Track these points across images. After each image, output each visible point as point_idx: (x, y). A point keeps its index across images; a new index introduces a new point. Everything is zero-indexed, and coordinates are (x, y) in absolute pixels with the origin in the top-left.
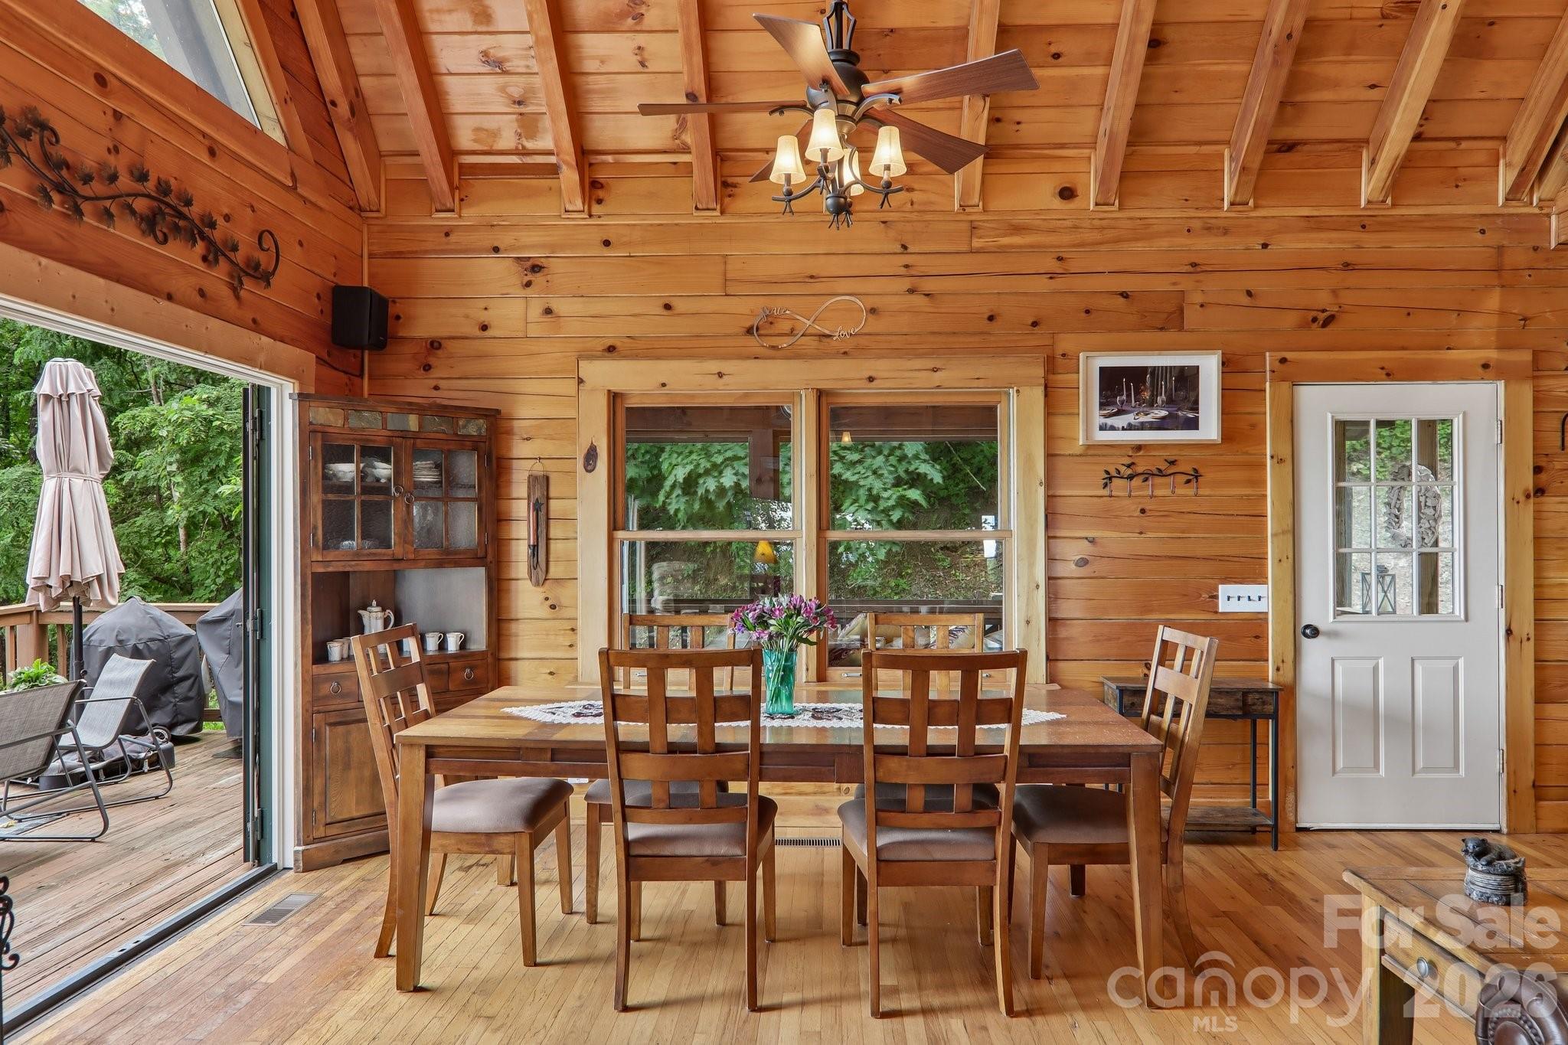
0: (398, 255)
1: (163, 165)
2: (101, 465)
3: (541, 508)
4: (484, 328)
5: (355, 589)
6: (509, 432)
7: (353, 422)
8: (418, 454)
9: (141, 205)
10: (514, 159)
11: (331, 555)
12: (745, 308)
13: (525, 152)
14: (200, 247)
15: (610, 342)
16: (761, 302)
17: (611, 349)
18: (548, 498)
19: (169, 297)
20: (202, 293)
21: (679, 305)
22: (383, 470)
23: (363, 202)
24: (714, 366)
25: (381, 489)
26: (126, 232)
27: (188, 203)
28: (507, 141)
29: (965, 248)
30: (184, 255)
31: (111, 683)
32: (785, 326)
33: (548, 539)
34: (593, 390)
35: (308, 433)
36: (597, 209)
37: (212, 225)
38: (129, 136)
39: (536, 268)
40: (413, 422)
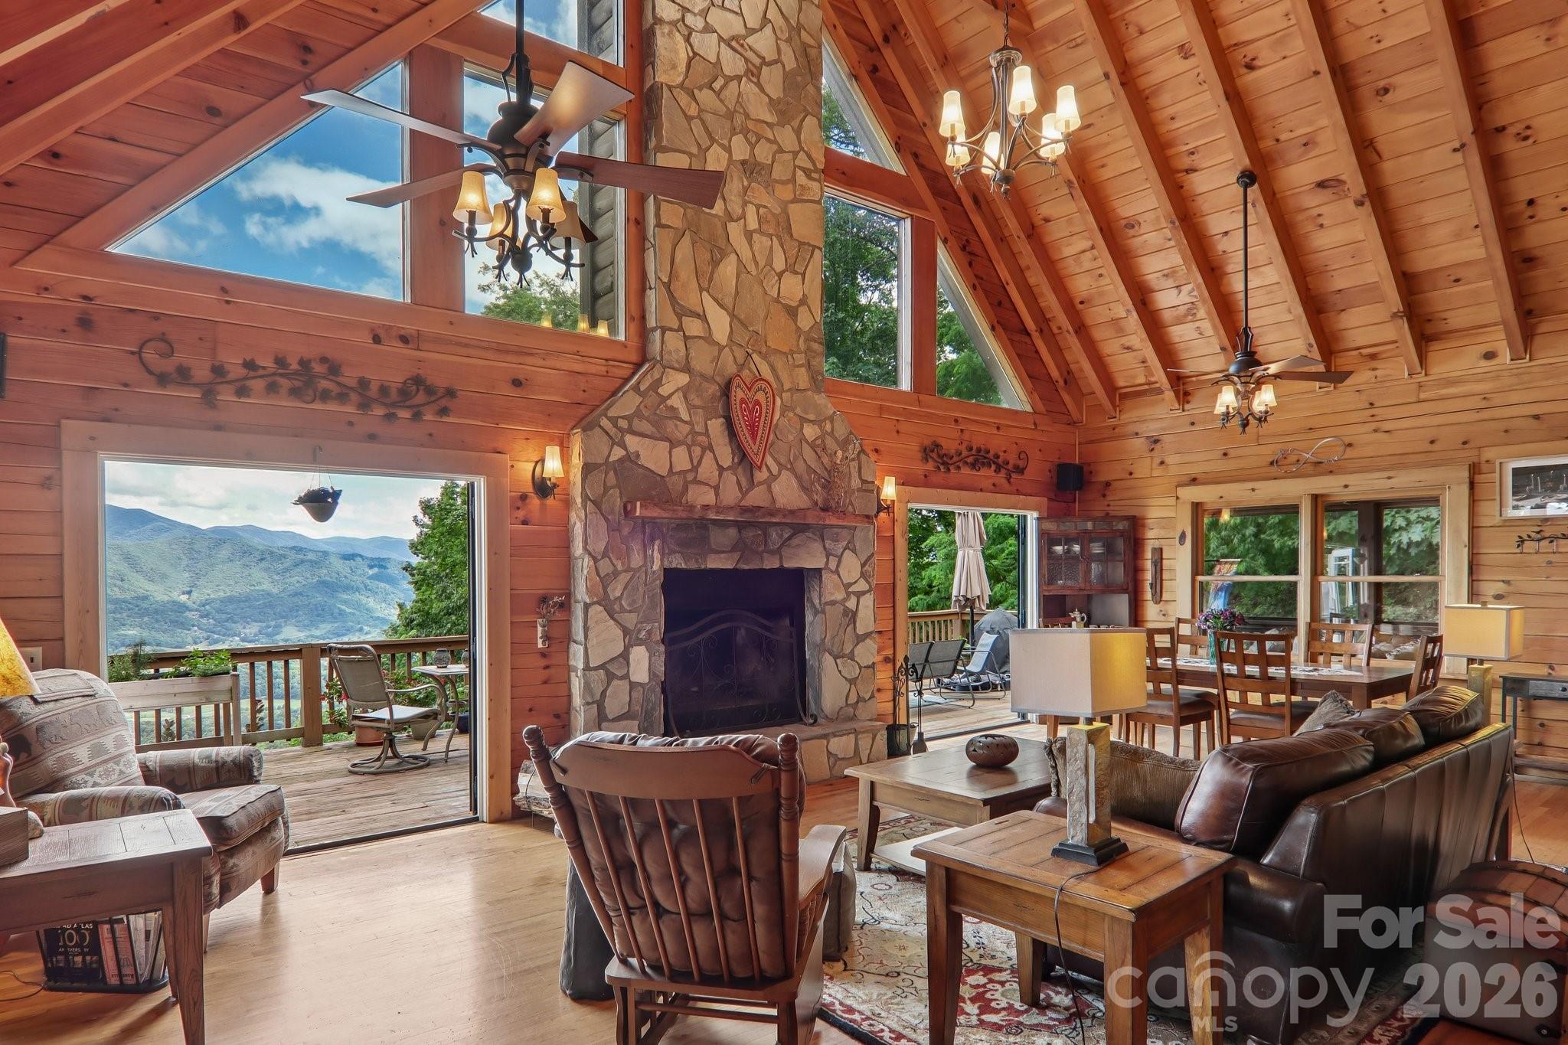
0: (1092, 442)
1: (978, 442)
2: (981, 543)
3: (1158, 564)
4: (1131, 474)
5: (1068, 601)
6: (1143, 526)
7: (1062, 528)
8: (1092, 540)
9: (970, 460)
10: (1146, 387)
11: (1051, 587)
12: (1269, 451)
13: (1150, 383)
14: (993, 467)
15: (1193, 476)
16: (1280, 446)
17: (1194, 480)
18: (1162, 559)
19: (981, 490)
20: (994, 485)
21: (1232, 453)
22: (1077, 548)
23: (1075, 419)
24: (1250, 485)
25: (1075, 558)
26: (966, 471)
27: (988, 452)
28: (1141, 380)
29: (1414, 400)
30: (988, 472)
31: (982, 645)
32: (1293, 458)
33: (1162, 580)
34: (1184, 503)
35: (1042, 534)
36: (1187, 407)
37: (998, 457)
38: (966, 436)
39: (1156, 441)
40: (1090, 525)
